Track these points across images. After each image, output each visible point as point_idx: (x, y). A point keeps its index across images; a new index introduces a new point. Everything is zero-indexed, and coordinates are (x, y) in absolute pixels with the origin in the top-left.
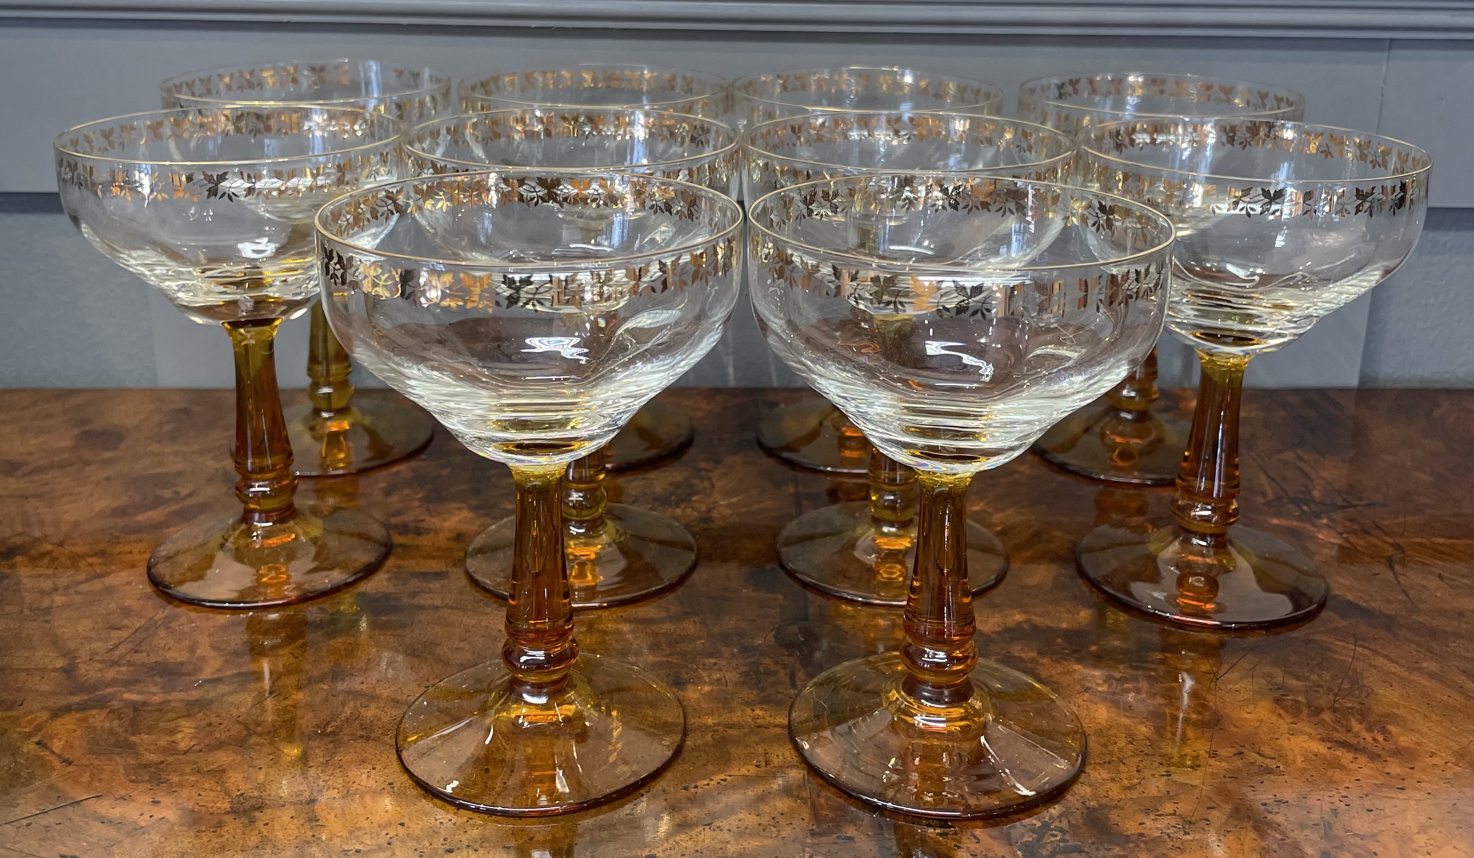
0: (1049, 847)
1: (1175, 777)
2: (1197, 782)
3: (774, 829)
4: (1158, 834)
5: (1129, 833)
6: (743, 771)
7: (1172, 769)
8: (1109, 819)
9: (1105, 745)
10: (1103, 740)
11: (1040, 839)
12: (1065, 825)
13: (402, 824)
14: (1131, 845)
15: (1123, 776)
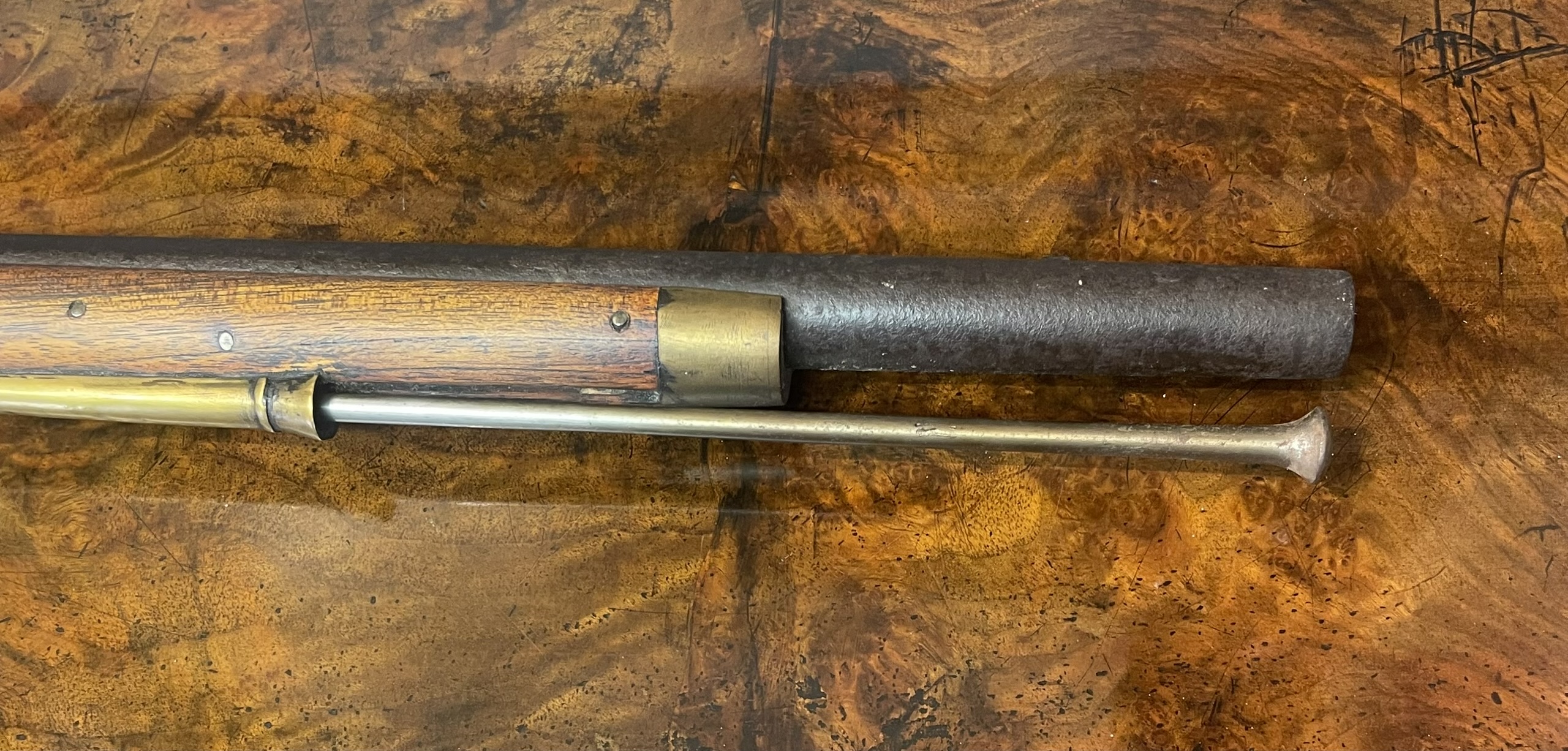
0: (914, 728)
1: (1079, 623)
2: (1099, 631)
3: (645, 693)
4: (1031, 711)
5: (1001, 710)
6: (629, 604)
7: (1082, 608)
8: (986, 687)
9: (1018, 567)
10: (1019, 558)
11: (907, 716)
12: (938, 696)
13: (289, 672)
14: (999, 728)
15: (1024, 619)
